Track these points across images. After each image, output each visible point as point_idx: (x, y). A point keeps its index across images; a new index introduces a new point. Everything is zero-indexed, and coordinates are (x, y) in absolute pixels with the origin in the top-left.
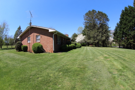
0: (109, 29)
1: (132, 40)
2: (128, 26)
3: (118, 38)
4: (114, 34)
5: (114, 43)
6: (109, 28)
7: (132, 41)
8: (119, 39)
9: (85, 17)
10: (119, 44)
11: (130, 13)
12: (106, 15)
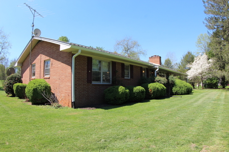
9: (206, 4)
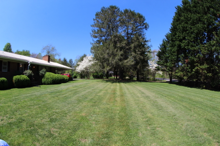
0: (147, 43)
1: (205, 66)
2: (192, 33)
3: (167, 62)
4: (160, 55)
5: (161, 73)
6: (147, 41)
7: (203, 67)
8: (168, 64)
10: (169, 74)
11: (195, 7)
12: (141, 17)
